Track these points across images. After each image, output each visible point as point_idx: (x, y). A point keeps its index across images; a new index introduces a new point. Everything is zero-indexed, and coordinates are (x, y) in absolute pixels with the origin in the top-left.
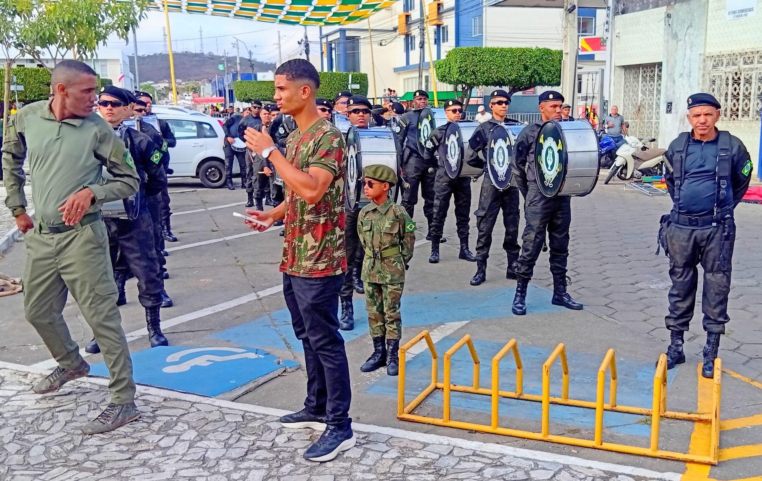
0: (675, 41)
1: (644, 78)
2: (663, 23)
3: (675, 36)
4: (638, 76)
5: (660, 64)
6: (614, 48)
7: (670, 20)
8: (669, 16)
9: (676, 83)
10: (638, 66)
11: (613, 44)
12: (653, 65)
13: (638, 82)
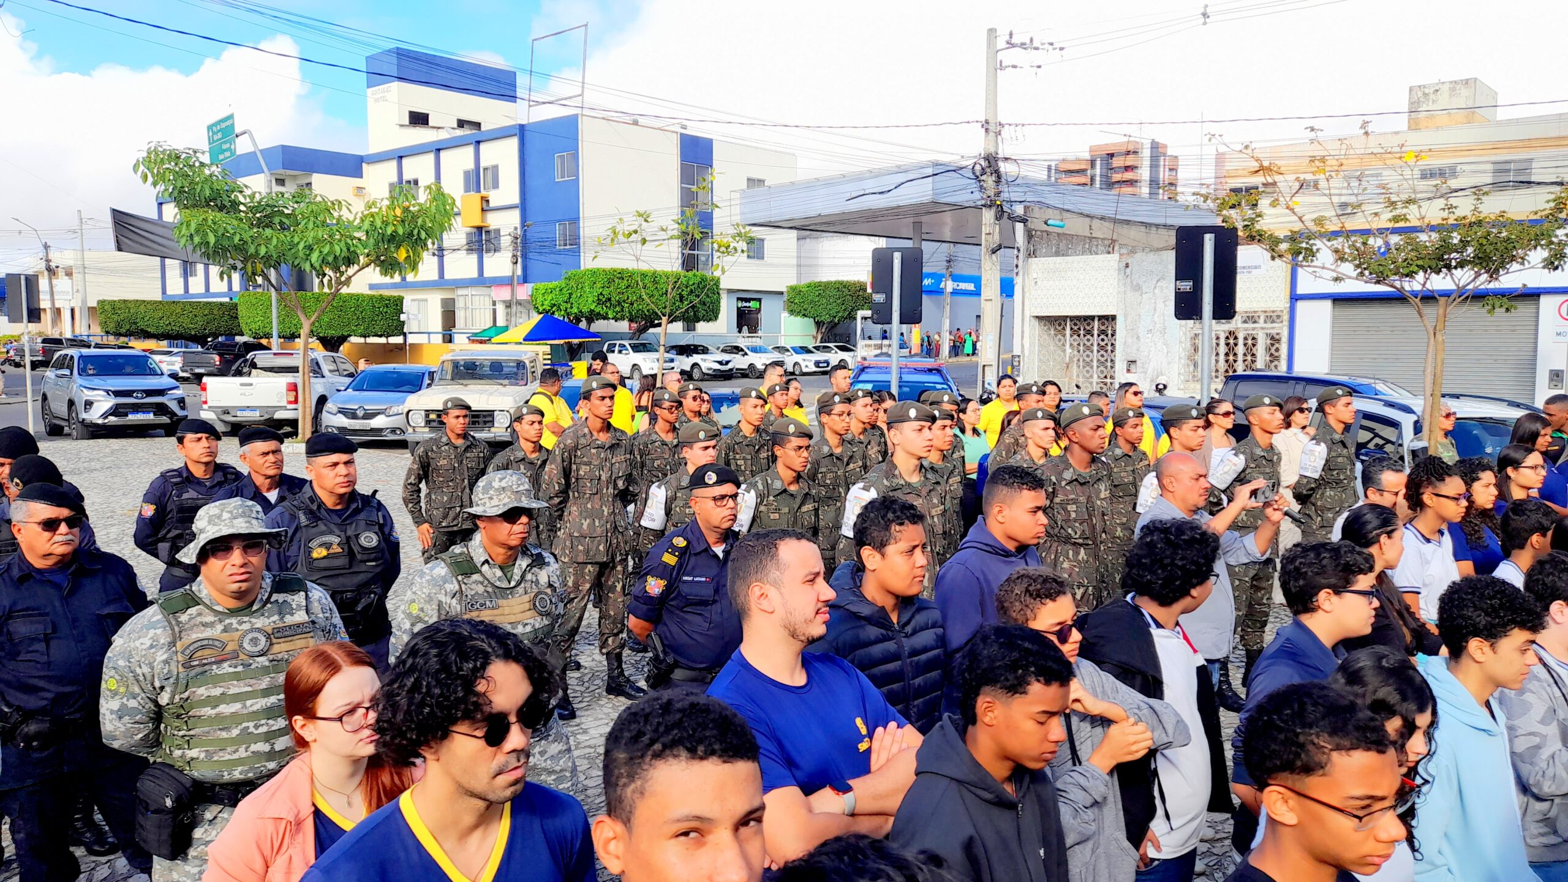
0: (1137, 294)
1: (1074, 332)
2: (1116, 274)
3: (1137, 288)
4: (1064, 329)
5: (1114, 318)
6: (1027, 295)
7: (1128, 270)
8: (1127, 266)
9: (1142, 340)
10: (1063, 319)
11: (1026, 290)
12: (1092, 318)
13: (1064, 336)
